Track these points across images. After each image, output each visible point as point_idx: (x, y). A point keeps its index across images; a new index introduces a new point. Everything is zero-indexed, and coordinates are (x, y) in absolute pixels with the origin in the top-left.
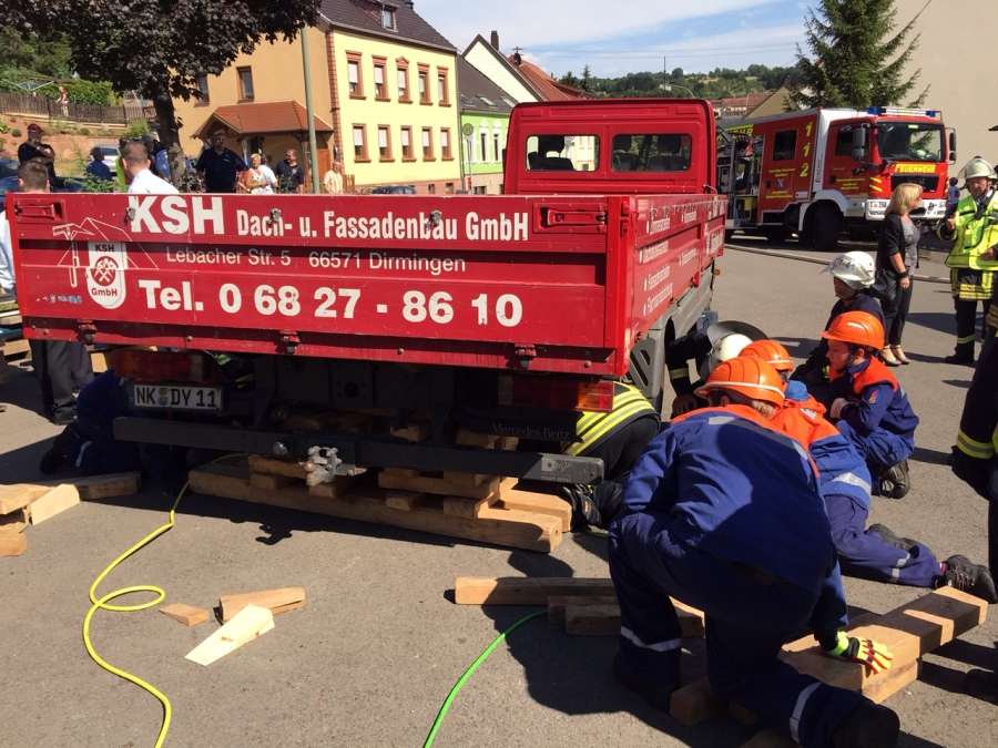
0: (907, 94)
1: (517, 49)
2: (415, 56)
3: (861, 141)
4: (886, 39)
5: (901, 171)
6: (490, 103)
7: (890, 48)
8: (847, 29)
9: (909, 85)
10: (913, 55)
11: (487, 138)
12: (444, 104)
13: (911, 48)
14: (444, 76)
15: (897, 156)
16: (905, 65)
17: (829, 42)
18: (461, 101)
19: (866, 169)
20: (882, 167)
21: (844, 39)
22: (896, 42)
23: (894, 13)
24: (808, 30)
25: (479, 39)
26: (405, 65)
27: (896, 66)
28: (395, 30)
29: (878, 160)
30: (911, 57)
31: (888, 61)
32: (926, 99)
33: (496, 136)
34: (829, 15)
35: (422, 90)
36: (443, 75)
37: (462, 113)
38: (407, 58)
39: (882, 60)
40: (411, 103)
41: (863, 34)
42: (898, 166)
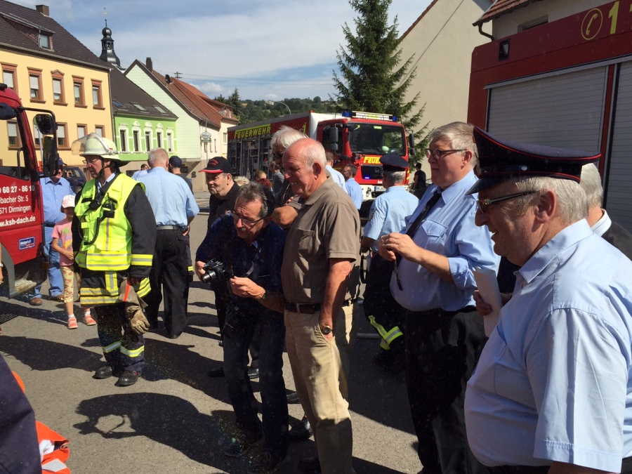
0: (412, 109)
1: (177, 73)
2: (69, 71)
3: (335, 137)
4: (395, 69)
5: (369, 162)
6: (141, 108)
7: (397, 76)
8: (367, 61)
9: (413, 103)
10: (413, 82)
11: (139, 134)
12: (99, 107)
13: (411, 76)
14: (98, 87)
15: (366, 151)
16: (408, 88)
17: (356, 70)
18: (113, 106)
19: (341, 160)
20: (353, 159)
21: (366, 68)
22: (402, 71)
23: (400, 52)
24: (339, 60)
25: (136, 62)
26: (61, 76)
27: (403, 88)
28: (52, 50)
29: (350, 153)
30: (411, 83)
31: (397, 85)
32: (424, 114)
33: (147, 133)
34: (353, 51)
35: (78, 96)
36: (96, 85)
37: (115, 114)
38: (62, 71)
39: (393, 85)
40: (66, 105)
41: (375, 65)
42: (366, 158)
